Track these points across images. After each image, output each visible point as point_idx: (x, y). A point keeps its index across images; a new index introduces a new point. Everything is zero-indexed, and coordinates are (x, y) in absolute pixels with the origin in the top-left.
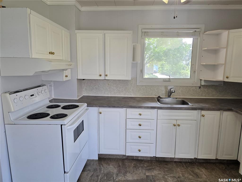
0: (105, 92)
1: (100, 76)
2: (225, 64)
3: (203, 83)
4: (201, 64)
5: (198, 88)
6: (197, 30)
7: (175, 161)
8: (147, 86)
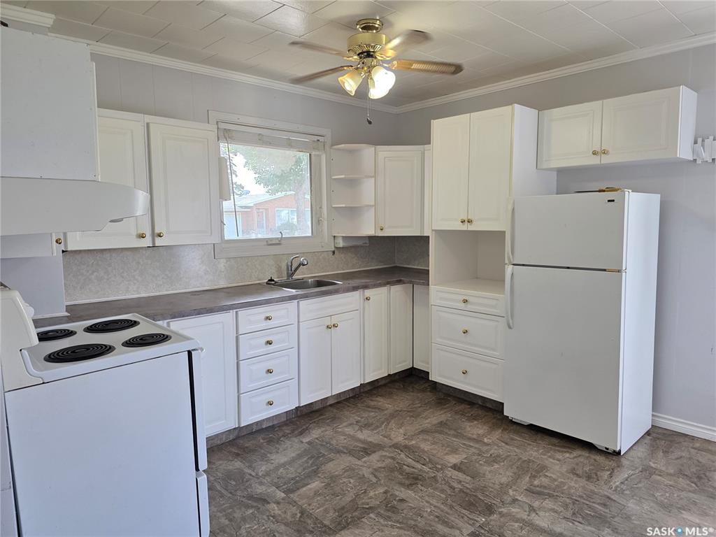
0: (128, 288)
1: (142, 236)
2: (375, 205)
3: (341, 244)
4: (334, 206)
5: (331, 254)
6: (321, 139)
7: (328, 404)
8: (239, 259)
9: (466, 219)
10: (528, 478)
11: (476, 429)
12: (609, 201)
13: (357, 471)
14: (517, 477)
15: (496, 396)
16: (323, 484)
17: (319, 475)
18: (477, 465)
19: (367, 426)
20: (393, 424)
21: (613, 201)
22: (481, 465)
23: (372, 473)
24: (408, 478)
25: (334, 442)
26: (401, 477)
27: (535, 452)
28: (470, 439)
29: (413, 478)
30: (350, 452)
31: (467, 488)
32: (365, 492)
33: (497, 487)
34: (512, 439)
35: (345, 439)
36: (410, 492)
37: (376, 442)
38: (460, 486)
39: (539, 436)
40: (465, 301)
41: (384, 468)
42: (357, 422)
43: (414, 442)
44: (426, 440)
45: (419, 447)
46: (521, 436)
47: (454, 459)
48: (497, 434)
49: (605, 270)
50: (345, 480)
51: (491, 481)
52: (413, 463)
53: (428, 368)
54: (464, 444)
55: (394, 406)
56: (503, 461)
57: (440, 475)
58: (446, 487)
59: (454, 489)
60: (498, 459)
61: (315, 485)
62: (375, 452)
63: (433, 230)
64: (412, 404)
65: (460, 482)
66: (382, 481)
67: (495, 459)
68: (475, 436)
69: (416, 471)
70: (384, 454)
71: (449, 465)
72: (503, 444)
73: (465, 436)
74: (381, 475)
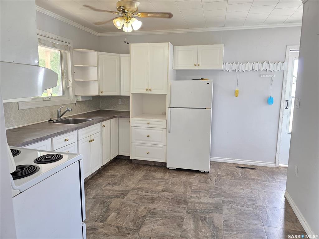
2: (98, 81)
4: (76, 80)
6: (68, 45)
10: (189, 188)
11: (159, 175)
12: (207, 84)
13: (126, 203)
14: (186, 188)
15: (162, 160)
16: (116, 213)
17: (111, 210)
18: (170, 188)
19: (115, 184)
20: (125, 181)
21: (209, 83)
22: (171, 187)
23: (134, 202)
24: (149, 200)
25: (105, 194)
26: (146, 200)
27: (184, 178)
28: (159, 179)
29: (151, 199)
30: (117, 197)
31: (173, 197)
32: (137, 211)
33: (182, 193)
34: (174, 175)
35: (110, 192)
36: (154, 205)
37: (125, 190)
38: (170, 197)
39: (181, 172)
41: (137, 199)
42: (109, 183)
43: (140, 186)
44: (144, 184)
45: (144, 187)
46: (176, 174)
47: (160, 188)
48: (167, 174)
49: (205, 108)
50: (125, 208)
51: (179, 192)
52: (147, 194)
54: (159, 181)
55: (119, 173)
56: (177, 184)
57: (160, 195)
58: (166, 199)
59: (169, 199)
60: (175, 184)
61: (113, 215)
62: (127, 194)
64: (127, 170)
65: (169, 196)
66: (140, 204)
67: (174, 184)
68: (160, 178)
69: (150, 196)
70: (132, 193)
71: (161, 190)
72: (172, 178)
73: (158, 178)
74: (138, 202)
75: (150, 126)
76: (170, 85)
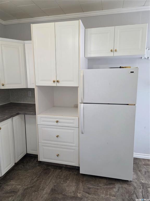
9: (55, 80)
12: (131, 72)
15: (75, 164)
21: (133, 72)
40: (57, 122)
49: (128, 104)
53: (37, 153)
55: (22, 185)
63: (36, 86)
75: (59, 124)
76: (82, 75)
